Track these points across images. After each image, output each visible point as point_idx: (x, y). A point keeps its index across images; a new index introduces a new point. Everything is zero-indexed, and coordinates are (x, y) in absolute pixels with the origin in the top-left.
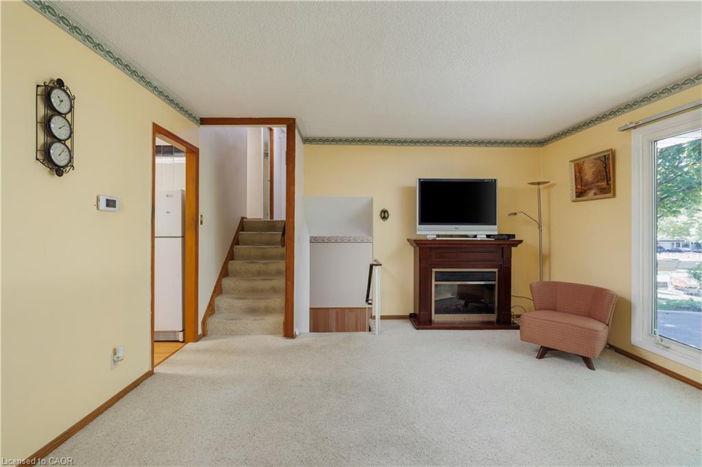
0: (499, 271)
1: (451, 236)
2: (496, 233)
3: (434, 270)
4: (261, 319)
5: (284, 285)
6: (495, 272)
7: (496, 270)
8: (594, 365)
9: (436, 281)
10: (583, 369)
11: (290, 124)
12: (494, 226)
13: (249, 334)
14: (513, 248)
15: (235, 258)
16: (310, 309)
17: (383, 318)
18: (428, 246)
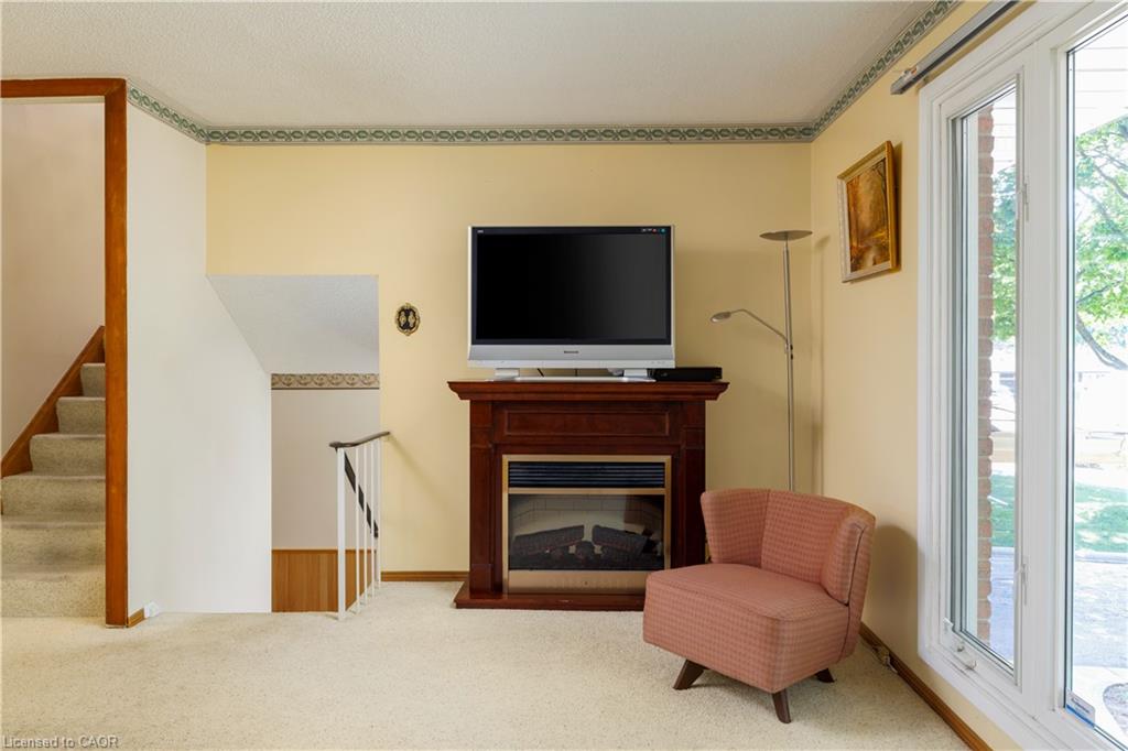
0: (674, 461)
1: (576, 372)
2: (671, 364)
3: (506, 459)
4: (61, 579)
5: (103, 495)
6: (663, 464)
7: (666, 459)
8: (791, 710)
9: (510, 486)
10: (767, 719)
11: (113, 94)
12: (666, 346)
13: (34, 615)
14: (708, 403)
15: (60, 427)
16: (274, 552)
17: (389, 577)
18: (489, 397)
